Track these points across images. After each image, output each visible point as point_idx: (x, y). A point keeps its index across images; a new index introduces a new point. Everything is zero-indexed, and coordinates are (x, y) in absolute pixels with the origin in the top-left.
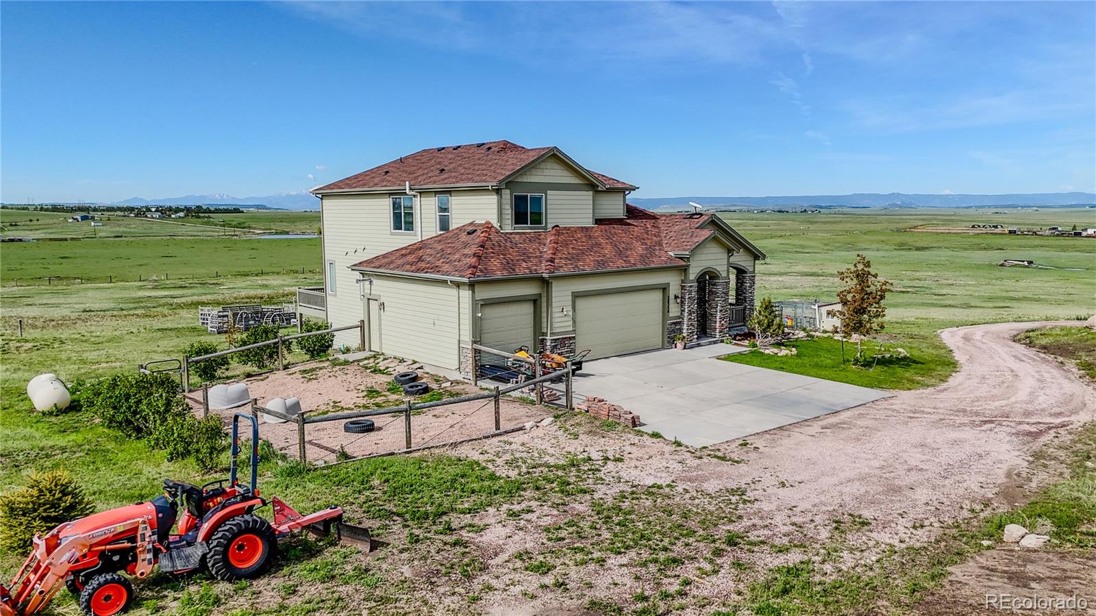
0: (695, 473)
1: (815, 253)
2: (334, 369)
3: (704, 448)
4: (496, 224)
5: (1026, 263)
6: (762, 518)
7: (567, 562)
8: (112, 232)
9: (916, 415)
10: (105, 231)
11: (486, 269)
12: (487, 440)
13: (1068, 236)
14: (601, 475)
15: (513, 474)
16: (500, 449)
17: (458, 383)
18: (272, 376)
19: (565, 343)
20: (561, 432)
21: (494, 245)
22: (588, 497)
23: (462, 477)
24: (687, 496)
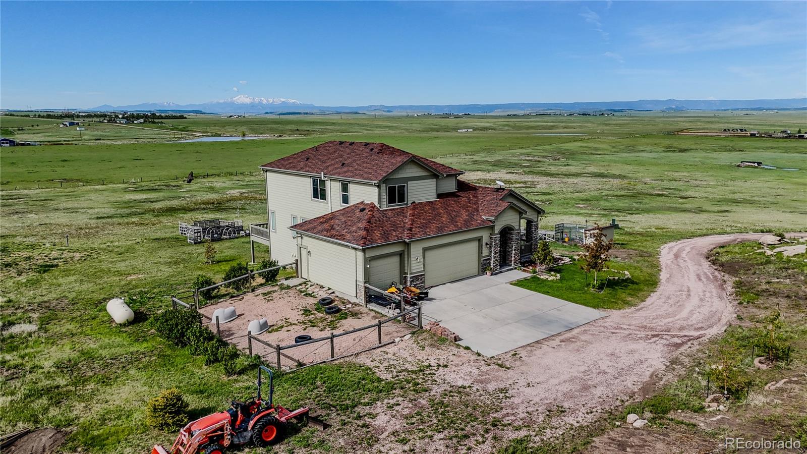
0: (484, 377)
1: (605, 154)
2: (282, 292)
3: (492, 357)
4: (378, 205)
5: (756, 165)
6: (512, 409)
7: (415, 437)
8: (93, 135)
9: (616, 331)
10: (88, 135)
11: (372, 239)
12: (374, 350)
13: (794, 138)
14: (435, 378)
15: (389, 377)
16: (382, 358)
17: (356, 305)
18: (246, 297)
19: (419, 278)
20: (415, 345)
21: (376, 220)
22: (427, 394)
23: (363, 379)
24: (478, 394)
